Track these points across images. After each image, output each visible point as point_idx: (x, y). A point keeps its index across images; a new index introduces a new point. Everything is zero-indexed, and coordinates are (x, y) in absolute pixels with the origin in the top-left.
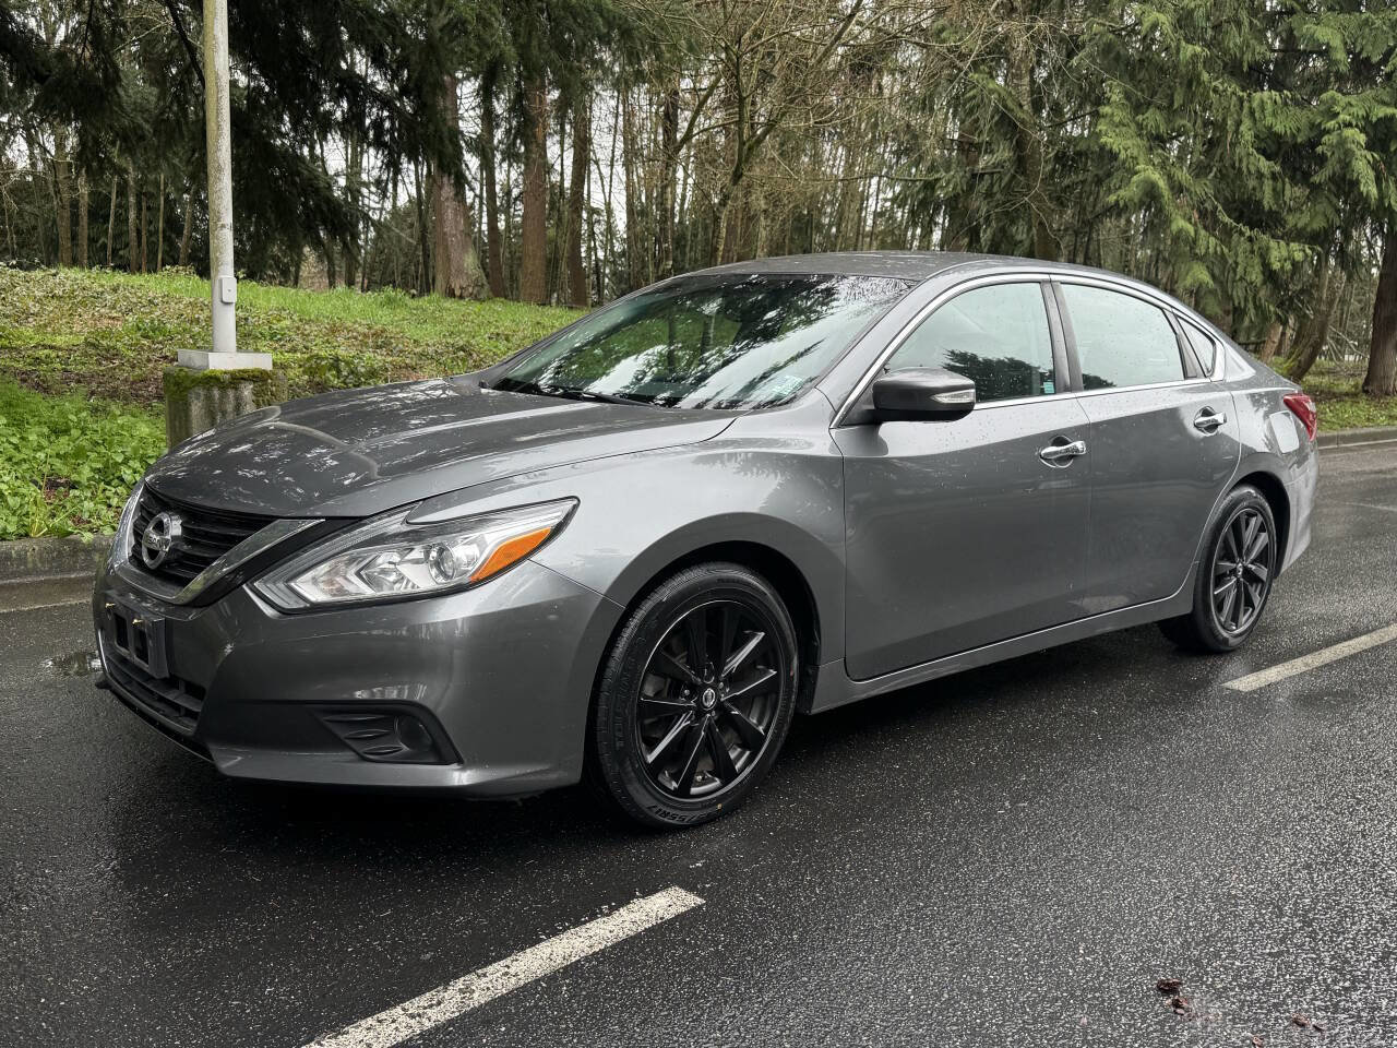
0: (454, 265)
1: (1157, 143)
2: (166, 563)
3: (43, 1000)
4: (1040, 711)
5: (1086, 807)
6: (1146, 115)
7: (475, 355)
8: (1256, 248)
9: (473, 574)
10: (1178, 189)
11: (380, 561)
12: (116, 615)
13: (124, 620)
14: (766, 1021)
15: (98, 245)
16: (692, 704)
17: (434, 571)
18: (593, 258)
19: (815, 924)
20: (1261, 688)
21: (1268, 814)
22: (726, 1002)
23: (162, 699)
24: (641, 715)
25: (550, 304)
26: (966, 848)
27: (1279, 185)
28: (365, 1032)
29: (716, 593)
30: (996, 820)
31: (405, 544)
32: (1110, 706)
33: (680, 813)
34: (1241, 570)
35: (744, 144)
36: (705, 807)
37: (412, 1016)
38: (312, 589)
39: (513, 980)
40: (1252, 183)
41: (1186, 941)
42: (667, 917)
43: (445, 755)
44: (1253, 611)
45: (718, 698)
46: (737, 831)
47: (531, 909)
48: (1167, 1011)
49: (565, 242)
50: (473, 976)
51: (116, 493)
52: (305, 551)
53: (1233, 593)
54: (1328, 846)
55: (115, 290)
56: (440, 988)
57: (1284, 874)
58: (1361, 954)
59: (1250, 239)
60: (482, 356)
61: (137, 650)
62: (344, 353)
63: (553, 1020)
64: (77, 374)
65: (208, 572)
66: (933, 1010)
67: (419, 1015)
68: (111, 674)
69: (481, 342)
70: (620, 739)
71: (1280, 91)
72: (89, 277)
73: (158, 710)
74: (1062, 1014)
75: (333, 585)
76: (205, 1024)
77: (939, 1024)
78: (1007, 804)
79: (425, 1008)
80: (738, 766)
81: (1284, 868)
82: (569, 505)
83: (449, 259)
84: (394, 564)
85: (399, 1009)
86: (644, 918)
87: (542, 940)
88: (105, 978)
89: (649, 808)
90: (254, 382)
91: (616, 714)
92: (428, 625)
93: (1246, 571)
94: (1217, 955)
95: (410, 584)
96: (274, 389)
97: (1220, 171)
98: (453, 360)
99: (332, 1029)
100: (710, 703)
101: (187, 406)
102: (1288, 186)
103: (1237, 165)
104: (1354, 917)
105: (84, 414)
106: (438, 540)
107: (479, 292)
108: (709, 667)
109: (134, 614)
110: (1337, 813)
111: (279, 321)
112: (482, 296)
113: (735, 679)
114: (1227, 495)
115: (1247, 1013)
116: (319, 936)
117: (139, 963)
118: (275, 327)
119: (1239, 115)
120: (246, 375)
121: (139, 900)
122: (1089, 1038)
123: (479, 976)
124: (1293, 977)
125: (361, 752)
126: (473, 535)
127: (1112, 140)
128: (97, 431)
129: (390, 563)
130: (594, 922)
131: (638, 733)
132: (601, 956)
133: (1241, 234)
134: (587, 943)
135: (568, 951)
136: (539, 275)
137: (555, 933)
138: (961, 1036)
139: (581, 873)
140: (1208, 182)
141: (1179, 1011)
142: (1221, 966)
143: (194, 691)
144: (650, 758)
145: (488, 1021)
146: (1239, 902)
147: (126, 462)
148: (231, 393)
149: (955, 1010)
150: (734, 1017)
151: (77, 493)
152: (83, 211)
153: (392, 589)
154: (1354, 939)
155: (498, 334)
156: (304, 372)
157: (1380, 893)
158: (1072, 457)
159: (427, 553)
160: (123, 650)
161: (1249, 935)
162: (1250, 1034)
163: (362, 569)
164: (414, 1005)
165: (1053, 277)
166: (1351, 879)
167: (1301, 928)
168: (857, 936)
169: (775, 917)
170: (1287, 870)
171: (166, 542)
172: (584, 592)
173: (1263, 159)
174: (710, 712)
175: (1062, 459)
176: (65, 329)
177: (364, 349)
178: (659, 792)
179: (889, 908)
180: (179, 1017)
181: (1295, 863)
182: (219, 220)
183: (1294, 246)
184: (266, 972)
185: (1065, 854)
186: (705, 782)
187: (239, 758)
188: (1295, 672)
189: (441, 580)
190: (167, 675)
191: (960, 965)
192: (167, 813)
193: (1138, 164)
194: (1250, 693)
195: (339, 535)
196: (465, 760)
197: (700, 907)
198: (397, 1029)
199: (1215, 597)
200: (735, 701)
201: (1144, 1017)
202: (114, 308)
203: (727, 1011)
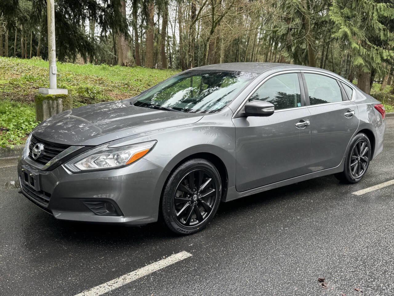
0: (124, 55)
1: (347, 19)
2: (39, 158)
3: (8, 281)
4: (296, 201)
5: (305, 229)
6: (344, 10)
7: (130, 86)
8: (378, 52)
9: (127, 162)
10: (354, 34)
11: (100, 158)
12: (24, 172)
13: (27, 174)
14: (207, 288)
15: (11, 48)
16: (190, 199)
17: (116, 162)
18: (169, 52)
19: (223, 262)
20: (363, 194)
21: (358, 232)
22: (196, 283)
23: (38, 197)
24: (175, 202)
25: (155, 68)
26: (268, 241)
27: (386, 32)
28: (96, 290)
29: (197, 167)
30: (278, 233)
31: (108, 153)
32: (317, 199)
33: (187, 230)
34: (360, 158)
35: (214, 22)
36: (193, 229)
37: (109, 286)
38: (81, 166)
39: (138, 276)
40: (377, 32)
41: (328, 267)
42: (181, 259)
43: (119, 213)
44: (363, 171)
45: (198, 197)
46: (203, 235)
47: (143, 257)
48: (320, 286)
49: (160, 47)
50: (126, 275)
51: (21, 132)
52: (79, 155)
53: (357, 165)
54: (374, 241)
55: (18, 65)
56: (117, 278)
57: (360, 249)
58: (378, 272)
59: (377, 50)
60: (133, 87)
61: (31, 183)
62: (90, 86)
63: (148, 287)
64: (7, 93)
65: (52, 161)
66: (254, 285)
67: (111, 286)
68: (23, 189)
69: (132, 82)
70: (169, 209)
71: (386, 3)
72: (9, 60)
73: (37, 200)
74: (290, 287)
75: (87, 165)
76: (52, 287)
77: (255, 289)
78: (282, 228)
79: (113, 284)
80: (204, 217)
81: (360, 247)
82: (155, 142)
83: (122, 53)
84: (104, 159)
85: (106, 284)
86: (175, 260)
87: (146, 265)
88: (24, 275)
89: (178, 229)
90: (62, 98)
91: (168, 202)
92: (114, 177)
93: (361, 159)
94: (337, 272)
95: (109, 165)
96: (68, 100)
97: (367, 28)
98: (123, 88)
99: (87, 289)
100: (195, 199)
101: (42, 106)
102: (388, 33)
103: (372, 26)
104: (378, 261)
105: (10, 107)
106: (117, 152)
107: (132, 64)
108: (195, 189)
109: (30, 172)
110: (379, 232)
111: (69, 75)
112: (133, 65)
113: (203, 192)
114: (355, 136)
115: (342, 287)
116: (83, 264)
117: (34, 271)
118: (68, 77)
119: (373, 11)
120: (60, 96)
121: (33, 254)
122: (297, 293)
123: (128, 275)
124: (357, 278)
125: (95, 213)
126: (127, 151)
127: (334, 18)
128: (14, 113)
129: (103, 159)
130: (160, 261)
131: (174, 207)
132: (162, 270)
133: (374, 48)
134: (159, 266)
135: (153, 269)
136: (152, 59)
137: (150, 263)
138: (261, 292)
139: (158, 247)
140: (363, 32)
141: (323, 286)
142: (337, 275)
143: (48, 195)
144: (178, 215)
145: (130, 287)
146: (345, 257)
147: (24, 122)
148: (55, 102)
149: (260, 286)
150: (198, 286)
151: (9, 132)
152: (7, 38)
153: (104, 166)
154: (377, 267)
155: (138, 79)
156: (77, 93)
157: (387, 255)
158: (305, 126)
159: (114, 156)
160: (27, 182)
161: (347, 266)
162: (342, 293)
163: (95, 160)
164: (110, 283)
165: (302, 71)
166: (379, 251)
167: (362, 264)
168: (235, 265)
169: (212, 260)
170: (361, 248)
171: (39, 152)
172: (159, 167)
173: (380, 24)
174: (195, 201)
175: (302, 127)
176: (3, 78)
177: (96, 85)
178: (180, 224)
179: (244, 257)
180: (45, 286)
181: (364, 246)
182: (51, 48)
183: (391, 51)
184: (69, 274)
185: (297, 243)
186: (194, 221)
187: (60, 214)
188: (375, 189)
189: (118, 164)
190: (40, 190)
191: (263, 273)
192: (39, 229)
193: (341, 25)
194: (360, 196)
195: (89, 151)
196: (125, 215)
197: (191, 257)
198: (105, 289)
199: (351, 166)
200: (203, 198)
201: (313, 288)
202: (17, 71)
203: (196, 285)
